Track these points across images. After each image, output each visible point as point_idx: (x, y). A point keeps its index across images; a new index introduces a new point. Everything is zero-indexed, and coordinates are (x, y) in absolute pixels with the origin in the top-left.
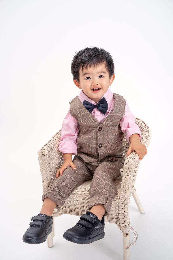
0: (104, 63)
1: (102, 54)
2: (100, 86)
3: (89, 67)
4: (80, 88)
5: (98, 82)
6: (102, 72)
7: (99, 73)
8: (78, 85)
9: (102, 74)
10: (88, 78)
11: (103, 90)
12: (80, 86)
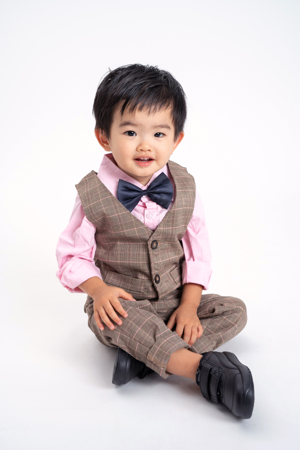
1: (167, 86)
2: (152, 155)
3: (137, 110)
4: (107, 149)
5: (151, 146)
6: (162, 126)
7: (156, 127)
8: (104, 142)
9: (162, 130)
11: (158, 164)
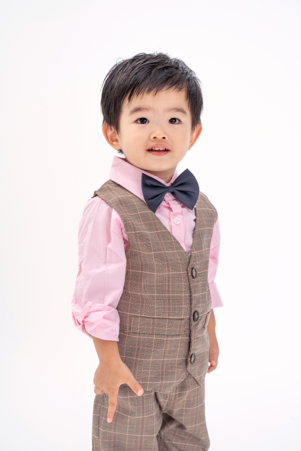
0: (184, 89)
5: (165, 133)
6: (177, 110)
8: (113, 141)
9: (178, 115)
10: (143, 121)
12: (117, 141)
